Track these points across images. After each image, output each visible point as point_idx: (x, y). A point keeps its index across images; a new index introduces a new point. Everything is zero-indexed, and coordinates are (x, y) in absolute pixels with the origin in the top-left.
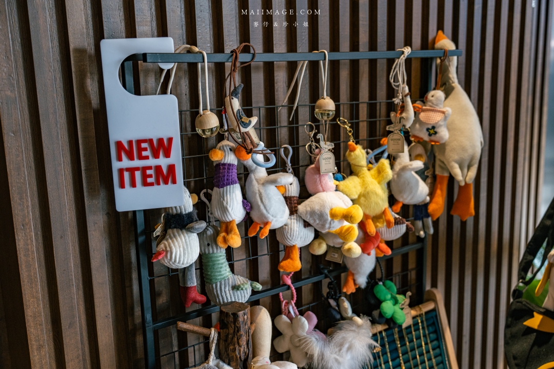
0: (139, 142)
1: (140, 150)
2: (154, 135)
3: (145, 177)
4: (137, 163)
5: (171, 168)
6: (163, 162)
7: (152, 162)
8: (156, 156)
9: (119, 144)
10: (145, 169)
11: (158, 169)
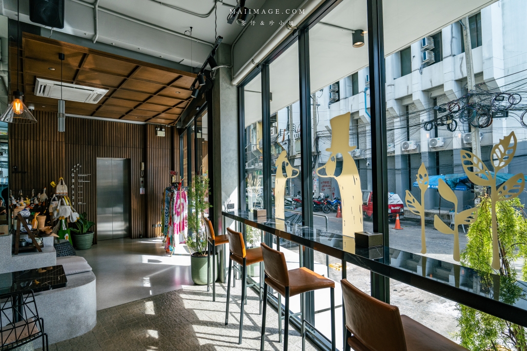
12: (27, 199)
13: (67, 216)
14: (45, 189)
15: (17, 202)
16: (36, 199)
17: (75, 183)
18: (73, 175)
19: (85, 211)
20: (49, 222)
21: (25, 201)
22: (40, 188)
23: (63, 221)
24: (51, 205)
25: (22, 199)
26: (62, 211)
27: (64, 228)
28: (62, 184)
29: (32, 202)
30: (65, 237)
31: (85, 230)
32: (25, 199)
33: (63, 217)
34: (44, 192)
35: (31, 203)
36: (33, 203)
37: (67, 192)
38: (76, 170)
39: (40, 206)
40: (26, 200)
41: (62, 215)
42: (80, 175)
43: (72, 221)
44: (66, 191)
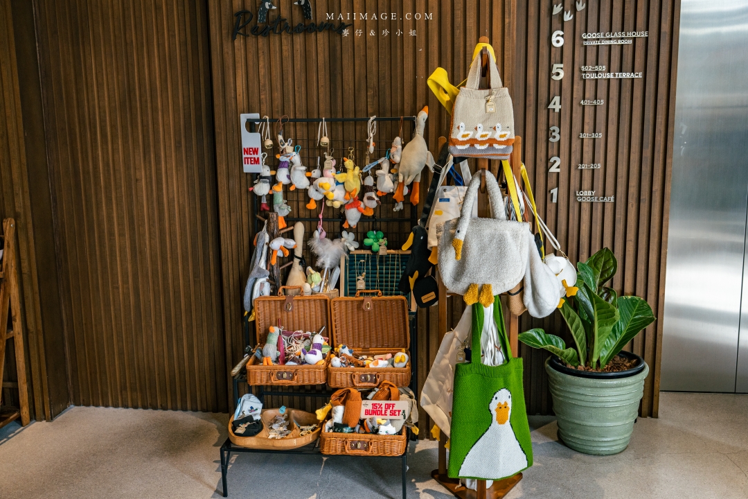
0: (250, 149)
1: (250, 151)
2: (254, 147)
3: (251, 161)
4: (249, 156)
5: (258, 158)
6: (256, 156)
7: (253, 156)
8: (254, 154)
9: (244, 149)
10: (251, 158)
11: (254, 158)
12: (349, 163)
13: (511, 284)
14: (423, 115)
15: (311, 180)
16: (384, 170)
17: (566, 85)
18: (558, 40)
19: (607, 244)
20: (432, 296)
21: (341, 177)
22: (403, 112)
23: (489, 312)
24: (439, 205)
25: (330, 162)
26: (482, 249)
27: (491, 353)
28: (485, 84)
29: (369, 181)
30: (493, 406)
31: (604, 348)
32: (340, 168)
33: (483, 289)
34: (420, 130)
35: (364, 189)
36: (374, 188)
37: (510, 134)
38: (574, 10)
39: (399, 207)
40: (345, 170)
41: (481, 278)
42: (591, 39)
43: (533, 312)
44: (506, 130)
